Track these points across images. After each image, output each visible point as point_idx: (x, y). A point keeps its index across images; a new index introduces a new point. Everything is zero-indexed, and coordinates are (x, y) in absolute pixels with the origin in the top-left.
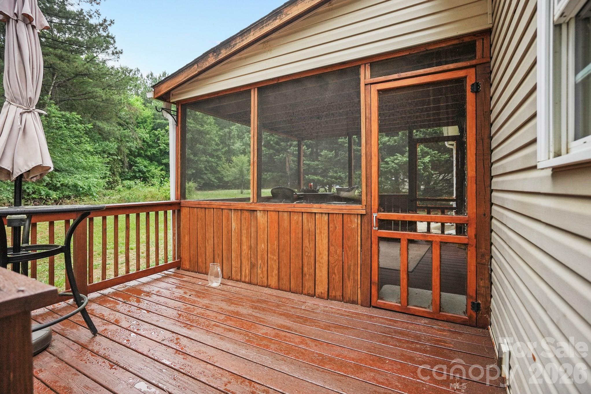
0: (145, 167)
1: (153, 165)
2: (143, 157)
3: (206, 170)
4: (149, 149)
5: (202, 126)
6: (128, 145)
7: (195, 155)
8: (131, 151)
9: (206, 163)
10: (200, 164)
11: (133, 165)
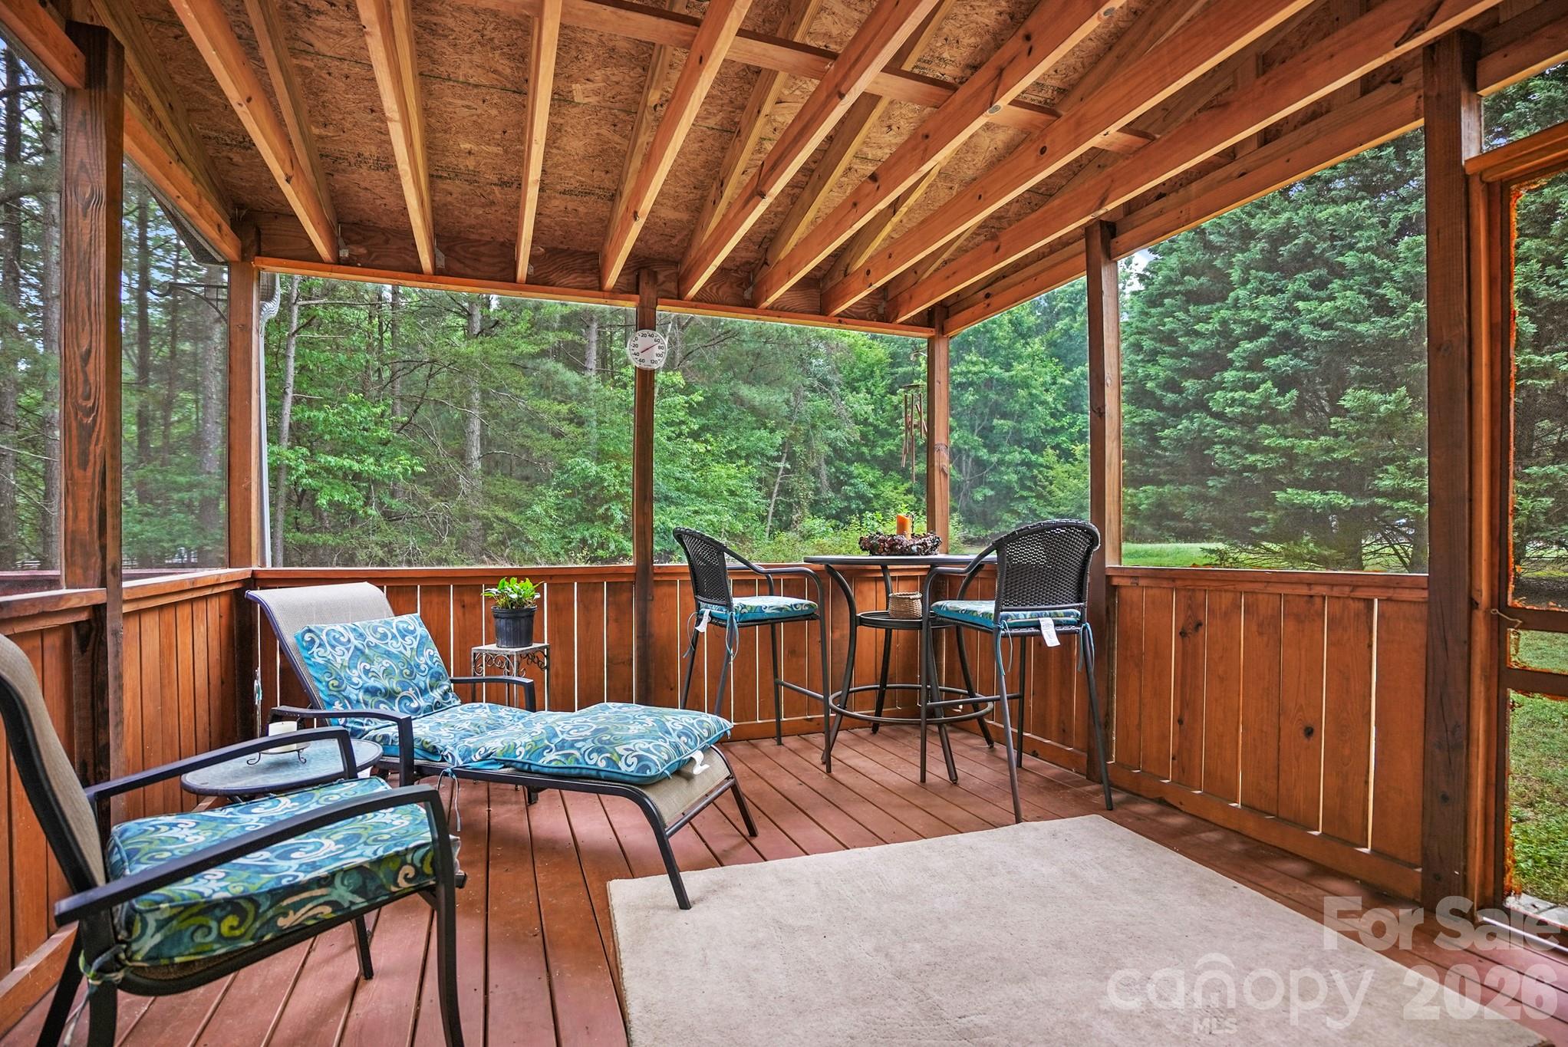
0: (872, 485)
1: (891, 479)
2: (868, 461)
3: (1024, 487)
4: (880, 442)
5: (1008, 367)
6: (832, 434)
7: (993, 449)
8: (835, 449)
9: (1024, 469)
10: (1007, 474)
11: (846, 483)
